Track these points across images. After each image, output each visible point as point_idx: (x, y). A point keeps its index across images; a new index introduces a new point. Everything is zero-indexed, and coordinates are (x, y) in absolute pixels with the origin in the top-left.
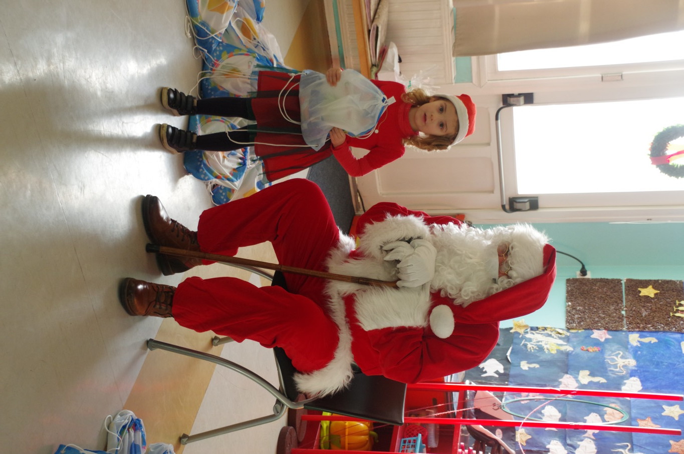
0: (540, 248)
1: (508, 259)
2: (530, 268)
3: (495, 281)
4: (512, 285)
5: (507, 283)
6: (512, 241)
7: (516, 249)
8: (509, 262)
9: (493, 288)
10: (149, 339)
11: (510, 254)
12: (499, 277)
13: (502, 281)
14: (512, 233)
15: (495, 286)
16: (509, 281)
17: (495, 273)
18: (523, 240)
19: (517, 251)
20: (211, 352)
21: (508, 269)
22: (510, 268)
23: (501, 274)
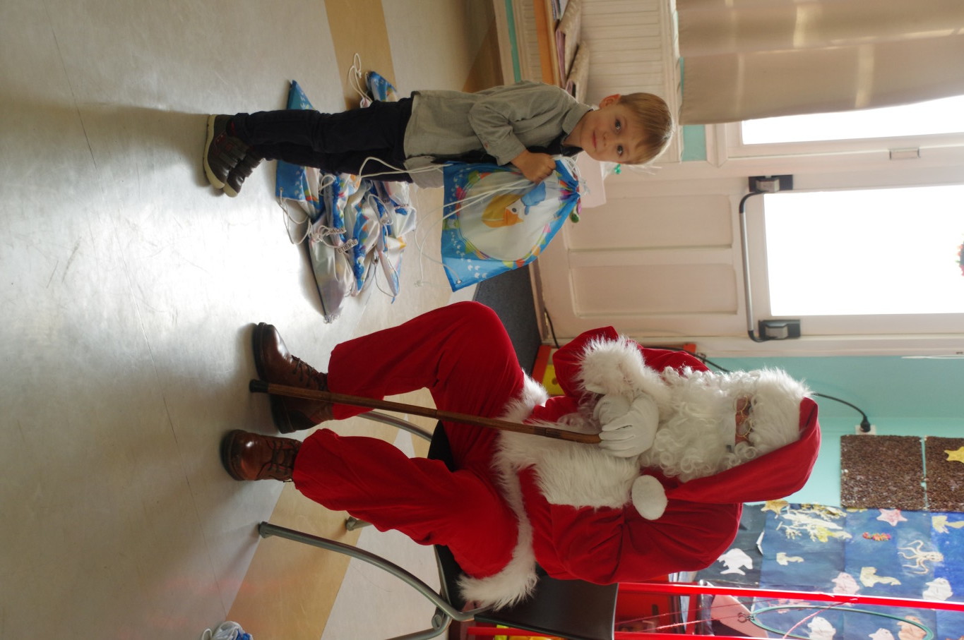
0: (795, 404)
2: (779, 431)
3: (729, 448)
4: (754, 456)
5: (747, 452)
6: (756, 392)
7: (760, 404)
8: (751, 422)
9: (728, 459)
10: (261, 522)
11: (752, 411)
12: (736, 443)
13: (740, 450)
14: (755, 382)
15: (732, 456)
16: (750, 450)
17: (731, 438)
18: (773, 393)
19: (761, 407)
20: (344, 540)
21: (749, 432)
22: (752, 430)
23: (739, 439)
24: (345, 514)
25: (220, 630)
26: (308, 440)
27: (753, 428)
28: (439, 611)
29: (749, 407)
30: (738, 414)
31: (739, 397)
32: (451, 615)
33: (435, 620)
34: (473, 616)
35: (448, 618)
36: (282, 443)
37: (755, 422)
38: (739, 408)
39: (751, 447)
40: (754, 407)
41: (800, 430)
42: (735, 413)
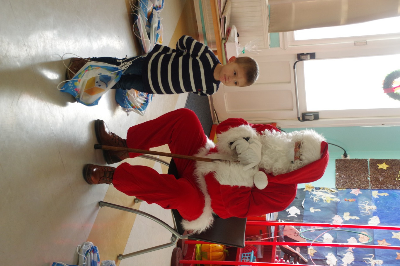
0: (319, 144)
1: (300, 150)
2: (313, 155)
3: (292, 162)
4: (302, 165)
5: (299, 163)
6: (303, 139)
7: (305, 144)
8: (301, 151)
10: (100, 201)
11: (301, 147)
12: (295, 161)
13: (297, 163)
14: (303, 135)
15: (293, 165)
16: (301, 162)
17: (293, 158)
18: (310, 139)
20: (134, 207)
21: (300, 155)
22: (301, 154)
23: (296, 158)
24: (134, 197)
25: (84, 245)
26: (118, 167)
27: (302, 154)
28: (173, 235)
29: (300, 145)
30: (295, 148)
31: (296, 141)
32: (178, 237)
33: (172, 239)
34: (187, 237)
35: (177, 238)
36: (108, 169)
37: (303, 152)
38: (296, 146)
39: (301, 161)
40: (302, 145)
41: (321, 154)
42: (294, 148)
